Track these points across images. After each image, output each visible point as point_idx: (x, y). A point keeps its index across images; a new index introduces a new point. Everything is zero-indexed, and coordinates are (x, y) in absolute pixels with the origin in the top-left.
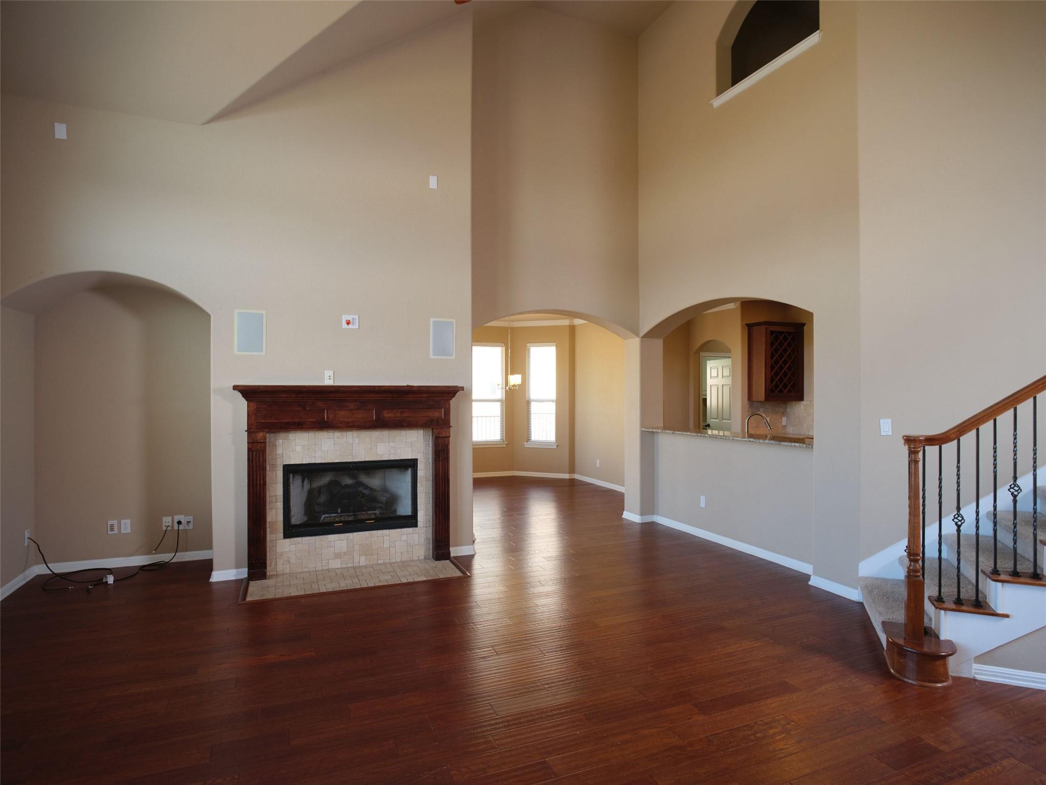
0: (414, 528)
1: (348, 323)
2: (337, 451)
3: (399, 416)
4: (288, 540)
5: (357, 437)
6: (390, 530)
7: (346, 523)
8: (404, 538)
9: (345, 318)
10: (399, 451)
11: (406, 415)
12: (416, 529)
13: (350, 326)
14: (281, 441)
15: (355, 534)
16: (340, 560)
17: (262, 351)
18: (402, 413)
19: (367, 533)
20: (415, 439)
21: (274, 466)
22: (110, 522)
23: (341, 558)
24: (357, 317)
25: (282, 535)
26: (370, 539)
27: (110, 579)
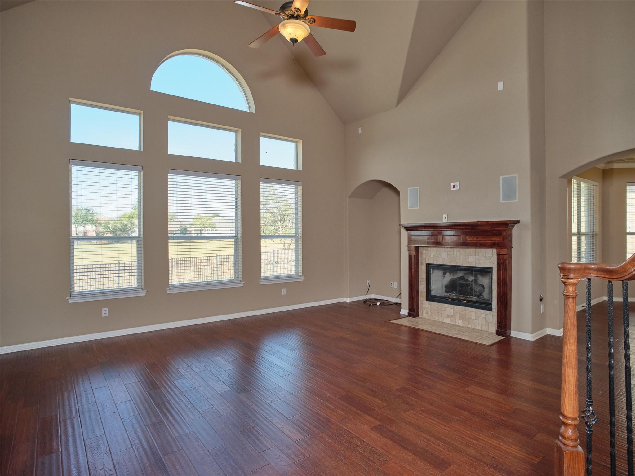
0: (490, 312)
1: (454, 187)
2: (449, 258)
3: (476, 240)
4: (427, 302)
5: (459, 251)
6: (476, 309)
7: (453, 299)
8: (484, 316)
9: (452, 184)
10: (481, 262)
11: (479, 239)
12: (492, 312)
13: (455, 189)
14: (425, 251)
15: (458, 306)
16: (449, 319)
17: (418, 207)
18: (477, 238)
19: (463, 307)
20: (491, 255)
21: (422, 263)
22: (391, 282)
23: (450, 318)
24: (458, 183)
25: (425, 299)
26: (465, 311)
27: (379, 304)
